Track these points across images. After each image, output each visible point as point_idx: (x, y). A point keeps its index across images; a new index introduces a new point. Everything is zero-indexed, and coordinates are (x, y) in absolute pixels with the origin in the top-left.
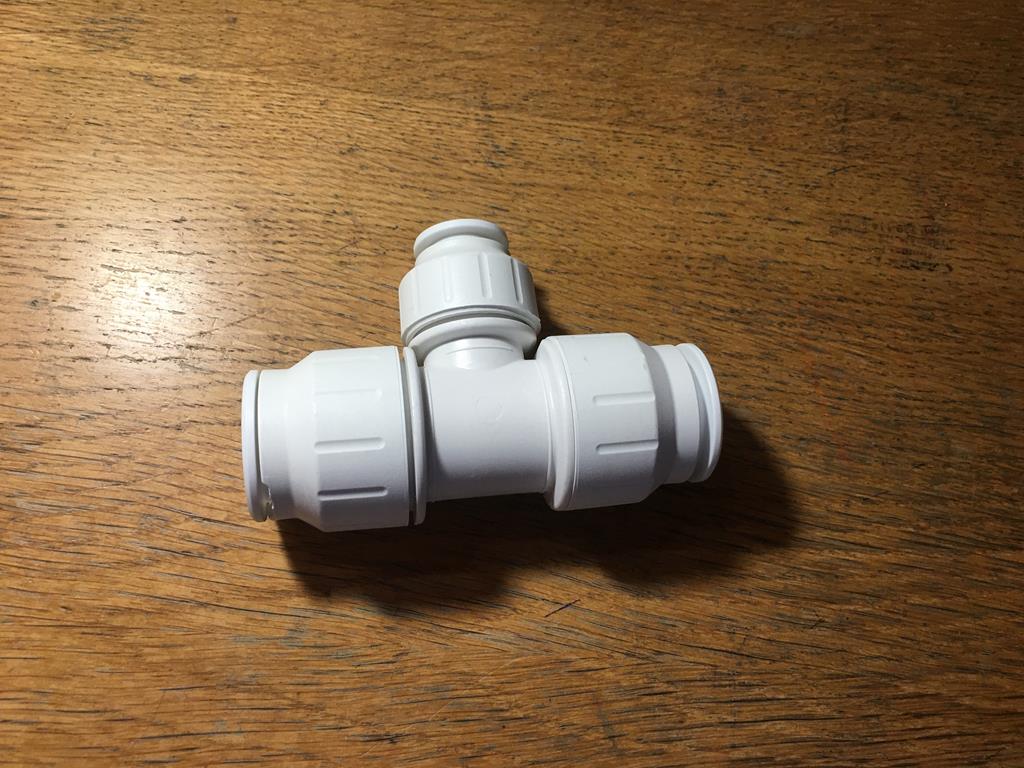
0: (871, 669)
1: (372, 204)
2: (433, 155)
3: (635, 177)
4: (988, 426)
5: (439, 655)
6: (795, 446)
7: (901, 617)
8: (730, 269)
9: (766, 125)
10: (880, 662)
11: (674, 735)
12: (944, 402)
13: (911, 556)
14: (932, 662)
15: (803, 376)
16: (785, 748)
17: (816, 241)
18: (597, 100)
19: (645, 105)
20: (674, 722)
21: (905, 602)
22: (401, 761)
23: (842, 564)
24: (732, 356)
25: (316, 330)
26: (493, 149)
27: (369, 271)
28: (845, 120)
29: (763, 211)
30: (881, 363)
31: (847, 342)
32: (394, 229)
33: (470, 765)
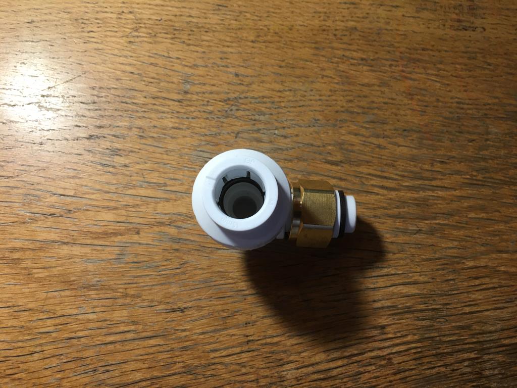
0: (449, 254)
1: (145, 6)
4: (508, 117)
5: (205, 263)
6: (402, 135)
7: (465, 225)
8: (360, 35)
10: (455, 251)
11: (341, 297)
12: (484, 105)
13: (470, 191)
14: (483, 248)
15: (404, 95)
16: (403, 300)
17: (409, 17)
20: (341, 290)
21: (467, 217)
22: (188, 322)
23: (431, 198)
24: (363, 85)
25: (117, 82)
27: (147, 46)
30: (448, 85)
31: (428, 74)
32: (160, 20)
33: (227, 321)
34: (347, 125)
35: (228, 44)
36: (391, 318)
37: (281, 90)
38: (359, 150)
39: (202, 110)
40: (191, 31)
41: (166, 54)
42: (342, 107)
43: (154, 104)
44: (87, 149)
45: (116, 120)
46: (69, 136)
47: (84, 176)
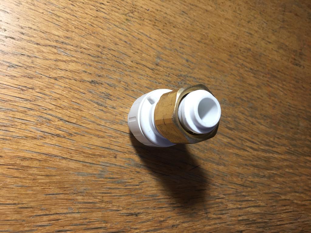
3: (228, 13)
6: (263, 118)
7: (283, 175)
8: (251, 54)
9: (265, 6)
10: (277, 189)
11: (224, 212)
12: (299, 109)
13: (287, 157)
14: (289, 189)
15: (267, 95)
16: (252, 216)
17: (274, 50)
20: (224, 208)
21: (285, 171)
22: (139, 223)
23: (272, 158)
24: (249, 84)
25: (115, 46)
27: (137, 26)
29: (262, 36)
30: (286, 95)
31: (279, 86)
32: (148, 10)
33: (162, 224)
34: (239, 107)
35: (185, 39)
36: (246, 226)
37: (210, 77)
38: (243, 123)
39: (165, 79)
40: (165, 24)
41: (148, 35)
42: (238, 95)
43: (137, 68)
44: (89, 90)
45: (111, 73)
46: (77, 78)
47: (85, 109)
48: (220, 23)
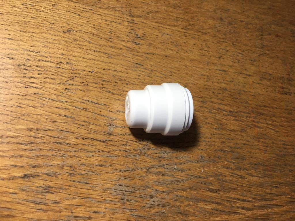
2: (108, 36)
3: (193, 53)
6: (254, 168)
8: (228, 94)
9: (237, 35)
13: (291, 207)
15: (255, 138)
17: (256, 83)
18: (177, 17)
19: (195, 22)
23: (271, 214)
24: (231, 131)
25: (53, 124)
26: (135, 36)
27: (80, 94)
28: (262, 35)
29: (238, 70)
30: (278, 132)
31: (267, 124)
32: (92, 72)
34: (221, 161)
38: (229, 180)
39: (122, 149)
40: (116, 83)
42: (218, 147)
43: (84, 144)
44: (22, 188)
45: (50, 159)
46: (5, 176)
47: (18, 214)
48: (184, 67)
